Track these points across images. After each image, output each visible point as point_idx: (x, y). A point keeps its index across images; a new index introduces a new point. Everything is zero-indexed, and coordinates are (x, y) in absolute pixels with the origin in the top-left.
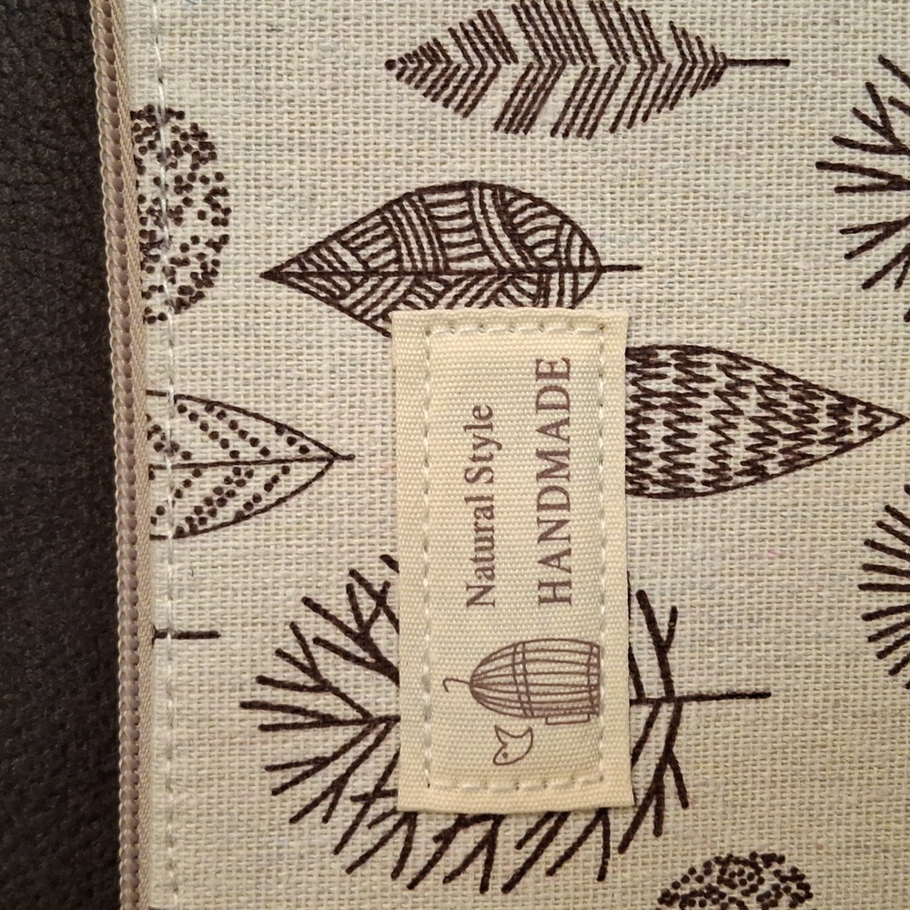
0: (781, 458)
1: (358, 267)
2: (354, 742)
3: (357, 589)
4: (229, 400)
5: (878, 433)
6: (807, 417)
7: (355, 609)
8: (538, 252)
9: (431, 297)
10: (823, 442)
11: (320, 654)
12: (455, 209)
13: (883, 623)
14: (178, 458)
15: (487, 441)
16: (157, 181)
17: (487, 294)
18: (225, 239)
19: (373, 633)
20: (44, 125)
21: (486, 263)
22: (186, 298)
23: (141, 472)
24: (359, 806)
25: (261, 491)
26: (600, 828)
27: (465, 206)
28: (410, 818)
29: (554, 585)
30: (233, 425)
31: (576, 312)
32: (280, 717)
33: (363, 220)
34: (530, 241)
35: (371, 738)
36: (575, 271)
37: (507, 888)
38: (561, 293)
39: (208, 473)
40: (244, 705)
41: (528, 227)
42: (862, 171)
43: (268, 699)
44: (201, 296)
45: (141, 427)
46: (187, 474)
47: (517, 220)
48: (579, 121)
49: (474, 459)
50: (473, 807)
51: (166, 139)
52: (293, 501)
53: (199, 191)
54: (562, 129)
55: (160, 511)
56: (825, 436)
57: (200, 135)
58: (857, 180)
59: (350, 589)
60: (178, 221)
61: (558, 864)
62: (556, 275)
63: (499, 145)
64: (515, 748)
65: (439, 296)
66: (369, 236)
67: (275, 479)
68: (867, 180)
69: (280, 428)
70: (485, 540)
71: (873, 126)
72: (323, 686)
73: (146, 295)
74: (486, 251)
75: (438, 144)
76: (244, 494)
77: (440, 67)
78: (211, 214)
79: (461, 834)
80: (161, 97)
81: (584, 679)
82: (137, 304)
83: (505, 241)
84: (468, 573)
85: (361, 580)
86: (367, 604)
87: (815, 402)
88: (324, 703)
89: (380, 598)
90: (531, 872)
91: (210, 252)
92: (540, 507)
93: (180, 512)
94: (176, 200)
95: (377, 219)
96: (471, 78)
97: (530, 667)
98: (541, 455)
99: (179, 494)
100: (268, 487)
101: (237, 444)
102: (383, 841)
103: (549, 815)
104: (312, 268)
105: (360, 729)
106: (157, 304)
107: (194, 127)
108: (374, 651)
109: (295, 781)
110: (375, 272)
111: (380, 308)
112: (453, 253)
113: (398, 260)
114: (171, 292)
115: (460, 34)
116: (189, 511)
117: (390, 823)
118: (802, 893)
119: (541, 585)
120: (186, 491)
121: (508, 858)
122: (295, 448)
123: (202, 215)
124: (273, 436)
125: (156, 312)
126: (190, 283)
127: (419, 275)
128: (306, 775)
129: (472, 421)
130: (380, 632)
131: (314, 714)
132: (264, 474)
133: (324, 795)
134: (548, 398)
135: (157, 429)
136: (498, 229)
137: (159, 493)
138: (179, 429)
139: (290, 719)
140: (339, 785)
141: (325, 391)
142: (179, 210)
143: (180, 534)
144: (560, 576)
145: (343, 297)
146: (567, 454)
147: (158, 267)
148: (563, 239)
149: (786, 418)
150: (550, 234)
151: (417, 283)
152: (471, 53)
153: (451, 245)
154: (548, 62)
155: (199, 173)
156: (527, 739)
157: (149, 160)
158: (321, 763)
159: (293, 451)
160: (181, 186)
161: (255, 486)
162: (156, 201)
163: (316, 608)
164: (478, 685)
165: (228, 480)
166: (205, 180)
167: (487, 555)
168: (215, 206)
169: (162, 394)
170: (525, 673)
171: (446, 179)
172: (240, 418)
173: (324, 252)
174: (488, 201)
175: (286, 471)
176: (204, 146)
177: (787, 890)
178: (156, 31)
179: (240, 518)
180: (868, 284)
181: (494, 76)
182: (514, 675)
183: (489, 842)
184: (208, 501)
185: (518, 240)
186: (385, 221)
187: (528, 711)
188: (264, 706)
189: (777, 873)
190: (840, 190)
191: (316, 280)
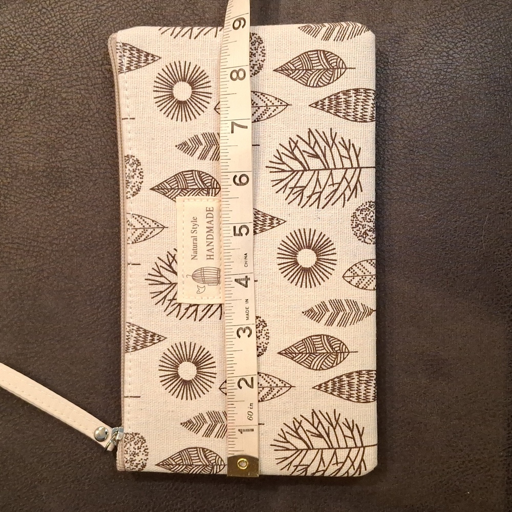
0: (260, 229)
1: (170, 188)
2: (168, 288)
3: (169, 255)
4: (143, 215)
5: (280, 224)
6: (264, 221)
7: (168, 260)
8: (207, 185)
9: (185, 194)
10: (268, 226)
11: (161, 269)
12: (190, 176)
13: (282, 266)
14: (133, 227)
15: (196, 225)
16: (129, 170)
17: (196, 194)
18: (142, 182)
19: (172, 265)
20: (110, 156)
21: (196, 187)
22: (135, 194)
23: (126, 230)
24: (169, 302)
25: (149, 234)
26: (220, 308)
27: (192, 175)
28: (180, 305)
29: (210, 256)
30: (144, 220)
31: (215, 197)
32: (153, 282)
33: (171, 178)
34: (205, 182)
35: (172, 287)
36: (215, 189)
37: (200, 320)
38: (212, 193)
39: (138, 230)
40: (146, 279)
41: (205, 179)
42: (275, 168)
43: (150, 278)
44: (137, 193)
45: (126, 220)
46: (134, 230)
47: (203, 178)
48: (216, 157)
49: (193, 228)
50: (193, 303)
51: (131, 161)
52: (156, 236)
53: (137, 172)
54: (212, 159)
55: (129, 238)
56: (269, 225)
57: (138, 161)
58: (274, 170)
59: (167, 255)
60: (133, 178)
61: (211, 316)
62: (211, 190)
63: (199, 162)
64: (201, 290)
65: (186, 194)
66: (172, 181)
67: (152, 232)
68: (277, 170)
69: (153, 221)
70: (195, 245)
71: (278, 158)
72: (162, 276)
73: (127, 193)
74: (196, 184)
75: (186, 162)
76: (146, 235)
77: (187, 147)
78: (140, 177)
79: (190, 308)
80: (130, 153)
81: (216, 276)
82: (125, 195)
83: (200, 182)
84: (192, 252)
85: (170, 254)
86: (171, 259)
87: (266, 218)
88: (162, 280)
89: (174, 257)
90: (205, 317)
91: (140, 184)
92: (207, 239)
93: (133, 238)
94: (133, 174)
95: (174, 178)
96: (193, 149)
97: (205, 273)
98: (207, 227)
99: (133, 235)
100: (151, 233)
101: (144, 224)
102: (174, 310)
103: (209, 305)
104: (160, 188)
105: (170, 285)
106: (129, 195)
107: (137, 159)
108: (173, 269)
109: (156, 296)
110: (173, 189)
111: (174, 196)
112: (189, 185)
113: (178, 186)
114: (132, 192)
115: (191, 140)
116: (135, 238)
117: (176, 305)
118: (265, 325)
119: (207, 255)
120: (134, 234)
121: (200, 314)
122: (156, 225)
123: (138, 177)
124: (152, 222)
125: (128, 197)
126: (135, 191)
127: (182, 189)
128: (158, 295)
129: (193, 220)
130: (174, 265)
131: (160, 282)
132: (150, 231)
133: (162, 299)
134: (209, 216)
135: (128, 221)
136: (199, 180)
137: (129, 234)
138: (133, 221)
139: (155, 283)
140: (165, 297)
141: (162, 213)
142: (133, 176)
143: (133, 243)
144: (211, 254)
145: (166, 193)
146: (213, 227)
147: (129, 187)
148: (213, 182)
149: (260, 221)
150: (210, 181)
151: (182, 191)
152: (193, 144)
153: (189, 183)
154: (209, 145)
155: (138, 168)
156: (204, 288)
157: (128, 165)
158: (161, 292)
159: (156, 226)
160: (134, 171)
161: (148, 233)
162: (129, 174)
163: (160, 259)
164: (193, 277)
165: (142, 232)
166: (139, 170)
167: (195, 249)
168: (141, 175)
169: (129, 214)
170: (204, 274)
171: (188, 170)
172: (145, 219)
173: (163, 184)
174: (197, 174)
175: (154, 230)
176: (138, 163)
177: (262, 324)
178: (130, 139)
179: (145, 240)
180: (277, 192)
181: (198, 148)
182: (201, 274)
183: (196, 310)
184: (138, 236)
185: (203, 182)
186: (175, 178)
187: (204, 282)
188: (150, 280)
189: (259, 320)
190: (271, 172)
191: (161, 190)
